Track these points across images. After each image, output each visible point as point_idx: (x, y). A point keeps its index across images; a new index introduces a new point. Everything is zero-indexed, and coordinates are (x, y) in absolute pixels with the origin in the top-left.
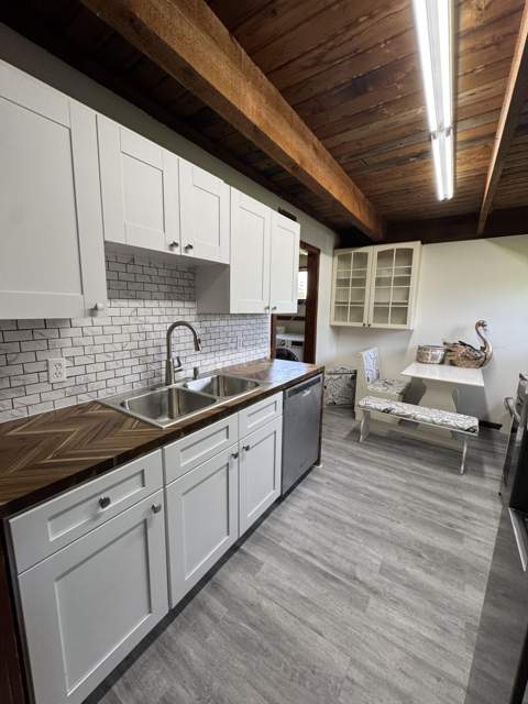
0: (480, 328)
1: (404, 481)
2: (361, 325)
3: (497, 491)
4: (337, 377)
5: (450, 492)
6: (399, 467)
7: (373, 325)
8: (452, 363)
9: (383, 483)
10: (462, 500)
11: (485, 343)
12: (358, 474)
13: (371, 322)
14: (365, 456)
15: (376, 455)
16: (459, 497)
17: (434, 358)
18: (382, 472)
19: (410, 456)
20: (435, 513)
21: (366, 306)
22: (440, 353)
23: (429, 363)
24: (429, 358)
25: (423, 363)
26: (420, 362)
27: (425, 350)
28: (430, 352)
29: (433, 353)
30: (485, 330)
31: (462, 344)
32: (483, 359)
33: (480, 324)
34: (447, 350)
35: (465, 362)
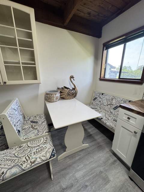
7: (9, 83)
11: (75, 86)
13: (6, 80)
17: (57, 98)
23: (55, 102)
24: (55, 99)
25: (51, 102)
26: (50, 102)
27: (51, 95)
28: (55, 96)
29: (56, 96)
30: (74, 80)
31: (65, 88)
32: (75, 94)
33: (72, 77)
34: (61, 92)
35: (69, 97)
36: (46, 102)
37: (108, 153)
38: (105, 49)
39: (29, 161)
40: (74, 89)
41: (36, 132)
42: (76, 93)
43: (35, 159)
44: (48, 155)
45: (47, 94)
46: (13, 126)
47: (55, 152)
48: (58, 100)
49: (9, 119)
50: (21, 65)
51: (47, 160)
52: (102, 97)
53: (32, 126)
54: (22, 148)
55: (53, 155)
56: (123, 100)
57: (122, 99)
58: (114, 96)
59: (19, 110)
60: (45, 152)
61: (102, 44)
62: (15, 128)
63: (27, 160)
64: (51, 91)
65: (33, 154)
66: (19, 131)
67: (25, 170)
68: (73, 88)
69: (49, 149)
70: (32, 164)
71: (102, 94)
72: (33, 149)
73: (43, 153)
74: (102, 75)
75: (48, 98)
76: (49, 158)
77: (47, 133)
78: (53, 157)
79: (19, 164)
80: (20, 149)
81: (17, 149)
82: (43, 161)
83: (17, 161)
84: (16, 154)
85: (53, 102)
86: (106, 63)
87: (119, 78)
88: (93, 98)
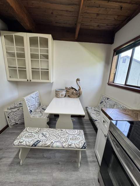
2: (26, 80)
4: (16, 109)
7: (32, 81)
8: (69, 96)
11: (80, 87)
13: (31, 79)
17: (62, 95)
21: (27, 69)
22: (64, 93)
23: (61, 98)
24: (60, 95)
26: (57, 97)
27: (58, 92)
29: (61, 93)
30: (79, 82)
31: (72, 88)
33: (78, 80)
34: (67, 91)
35: (73, 96)
37: (92, 152)
38: (115, 54)
39: (67, 143)
41: (41, 115)
42: (80, 94)
43: (71, 143)
44: (81, 145)
45: (56, 91)
46: (28, 107)
47: (86, 145)
48: (63, 97)
49: (26, 101)
50: (40, 70)
51: (79, 148)
52: (107, 102)
53: (41, 111)
54: (63, 131)
55: (84, 147)
56: (123, 108)
57: (122, 106)
58: (116, 102)
59: (36, 99)
60: (78, 142)
61: (113, 50)
62: (29, 108)
63: (66, 141)
64: (60, 90)
65: (69, 139)
66: (31, 111)
67: (64, 148)
69: (82, 141)
70: (69, 146)
71: (108, 99)
72: (70, 136)
73: (77, 142)
74: (111, 80)
75: (56, 94)
76: (81, 148)
78: (84, 149)
79: (61, 142)
80: (61, 132)
81: (60, 131)
82: (77, 147)
83: (59, 139)
84: (59, 134)
85: (59, 98)
86: (116, 68)
87: (125, 85)
88: (100, 102)
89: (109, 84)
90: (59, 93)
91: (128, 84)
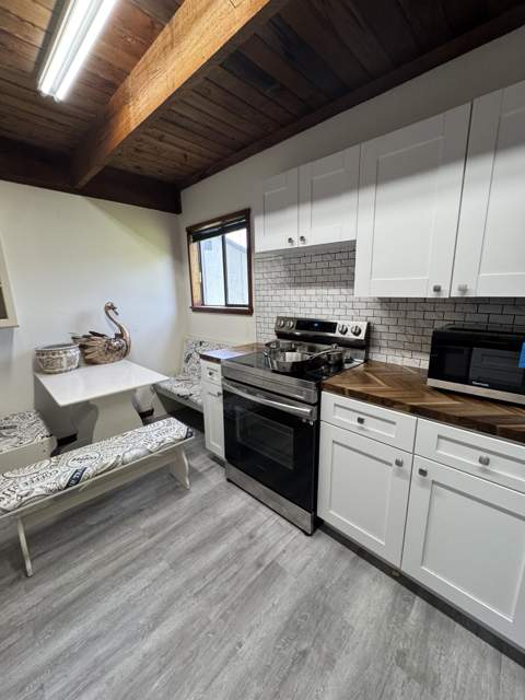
0: (111, 312)
1: (163, 565)
3: (224, 480)
5: (208, 524)
6: (136, 552)
9: (152, 608)
10: (224, 521)
11: (121, 328)
12: (101, 650)
14: (70, 596)
15: (81, 569)
16: (218, 520)
17: (70, 361)
18: (130, 589)
19: (122, 520)
20: (235, 568)
23: (66, 371)
24: (64, 363)
25: (55, 373)
26: (49, 373)
27: (53, 354)
28: (63, 355)
29: (68, 355)
30: (117, 314)
31: (95, 334)
32: (125, 348)
34: (82, 347)
35: (109, 356)
36: (38, 376)
38: (191, 240)
40: (120, 336)
45: (40, 353)
48: (74, 367)
61: (185, 229)
68: (117, 335)
71: (201, 344)
74: (197, 299)
75: (45, 362)
77: (46, 439)
85: (61, 372)
86: (201, 270)
87: (227, 305)
88: (184, 358)
89: (195, 309)
90: (57, 356)
91: (230, 302)
